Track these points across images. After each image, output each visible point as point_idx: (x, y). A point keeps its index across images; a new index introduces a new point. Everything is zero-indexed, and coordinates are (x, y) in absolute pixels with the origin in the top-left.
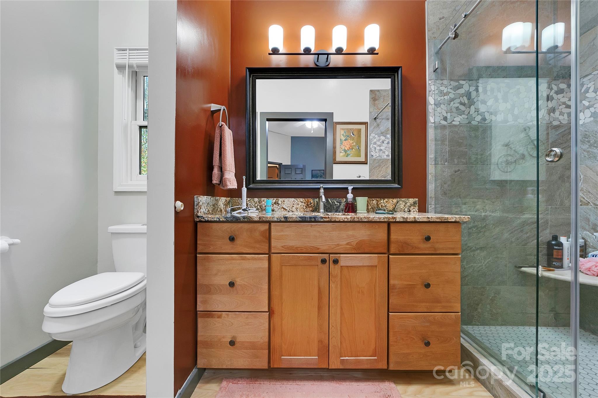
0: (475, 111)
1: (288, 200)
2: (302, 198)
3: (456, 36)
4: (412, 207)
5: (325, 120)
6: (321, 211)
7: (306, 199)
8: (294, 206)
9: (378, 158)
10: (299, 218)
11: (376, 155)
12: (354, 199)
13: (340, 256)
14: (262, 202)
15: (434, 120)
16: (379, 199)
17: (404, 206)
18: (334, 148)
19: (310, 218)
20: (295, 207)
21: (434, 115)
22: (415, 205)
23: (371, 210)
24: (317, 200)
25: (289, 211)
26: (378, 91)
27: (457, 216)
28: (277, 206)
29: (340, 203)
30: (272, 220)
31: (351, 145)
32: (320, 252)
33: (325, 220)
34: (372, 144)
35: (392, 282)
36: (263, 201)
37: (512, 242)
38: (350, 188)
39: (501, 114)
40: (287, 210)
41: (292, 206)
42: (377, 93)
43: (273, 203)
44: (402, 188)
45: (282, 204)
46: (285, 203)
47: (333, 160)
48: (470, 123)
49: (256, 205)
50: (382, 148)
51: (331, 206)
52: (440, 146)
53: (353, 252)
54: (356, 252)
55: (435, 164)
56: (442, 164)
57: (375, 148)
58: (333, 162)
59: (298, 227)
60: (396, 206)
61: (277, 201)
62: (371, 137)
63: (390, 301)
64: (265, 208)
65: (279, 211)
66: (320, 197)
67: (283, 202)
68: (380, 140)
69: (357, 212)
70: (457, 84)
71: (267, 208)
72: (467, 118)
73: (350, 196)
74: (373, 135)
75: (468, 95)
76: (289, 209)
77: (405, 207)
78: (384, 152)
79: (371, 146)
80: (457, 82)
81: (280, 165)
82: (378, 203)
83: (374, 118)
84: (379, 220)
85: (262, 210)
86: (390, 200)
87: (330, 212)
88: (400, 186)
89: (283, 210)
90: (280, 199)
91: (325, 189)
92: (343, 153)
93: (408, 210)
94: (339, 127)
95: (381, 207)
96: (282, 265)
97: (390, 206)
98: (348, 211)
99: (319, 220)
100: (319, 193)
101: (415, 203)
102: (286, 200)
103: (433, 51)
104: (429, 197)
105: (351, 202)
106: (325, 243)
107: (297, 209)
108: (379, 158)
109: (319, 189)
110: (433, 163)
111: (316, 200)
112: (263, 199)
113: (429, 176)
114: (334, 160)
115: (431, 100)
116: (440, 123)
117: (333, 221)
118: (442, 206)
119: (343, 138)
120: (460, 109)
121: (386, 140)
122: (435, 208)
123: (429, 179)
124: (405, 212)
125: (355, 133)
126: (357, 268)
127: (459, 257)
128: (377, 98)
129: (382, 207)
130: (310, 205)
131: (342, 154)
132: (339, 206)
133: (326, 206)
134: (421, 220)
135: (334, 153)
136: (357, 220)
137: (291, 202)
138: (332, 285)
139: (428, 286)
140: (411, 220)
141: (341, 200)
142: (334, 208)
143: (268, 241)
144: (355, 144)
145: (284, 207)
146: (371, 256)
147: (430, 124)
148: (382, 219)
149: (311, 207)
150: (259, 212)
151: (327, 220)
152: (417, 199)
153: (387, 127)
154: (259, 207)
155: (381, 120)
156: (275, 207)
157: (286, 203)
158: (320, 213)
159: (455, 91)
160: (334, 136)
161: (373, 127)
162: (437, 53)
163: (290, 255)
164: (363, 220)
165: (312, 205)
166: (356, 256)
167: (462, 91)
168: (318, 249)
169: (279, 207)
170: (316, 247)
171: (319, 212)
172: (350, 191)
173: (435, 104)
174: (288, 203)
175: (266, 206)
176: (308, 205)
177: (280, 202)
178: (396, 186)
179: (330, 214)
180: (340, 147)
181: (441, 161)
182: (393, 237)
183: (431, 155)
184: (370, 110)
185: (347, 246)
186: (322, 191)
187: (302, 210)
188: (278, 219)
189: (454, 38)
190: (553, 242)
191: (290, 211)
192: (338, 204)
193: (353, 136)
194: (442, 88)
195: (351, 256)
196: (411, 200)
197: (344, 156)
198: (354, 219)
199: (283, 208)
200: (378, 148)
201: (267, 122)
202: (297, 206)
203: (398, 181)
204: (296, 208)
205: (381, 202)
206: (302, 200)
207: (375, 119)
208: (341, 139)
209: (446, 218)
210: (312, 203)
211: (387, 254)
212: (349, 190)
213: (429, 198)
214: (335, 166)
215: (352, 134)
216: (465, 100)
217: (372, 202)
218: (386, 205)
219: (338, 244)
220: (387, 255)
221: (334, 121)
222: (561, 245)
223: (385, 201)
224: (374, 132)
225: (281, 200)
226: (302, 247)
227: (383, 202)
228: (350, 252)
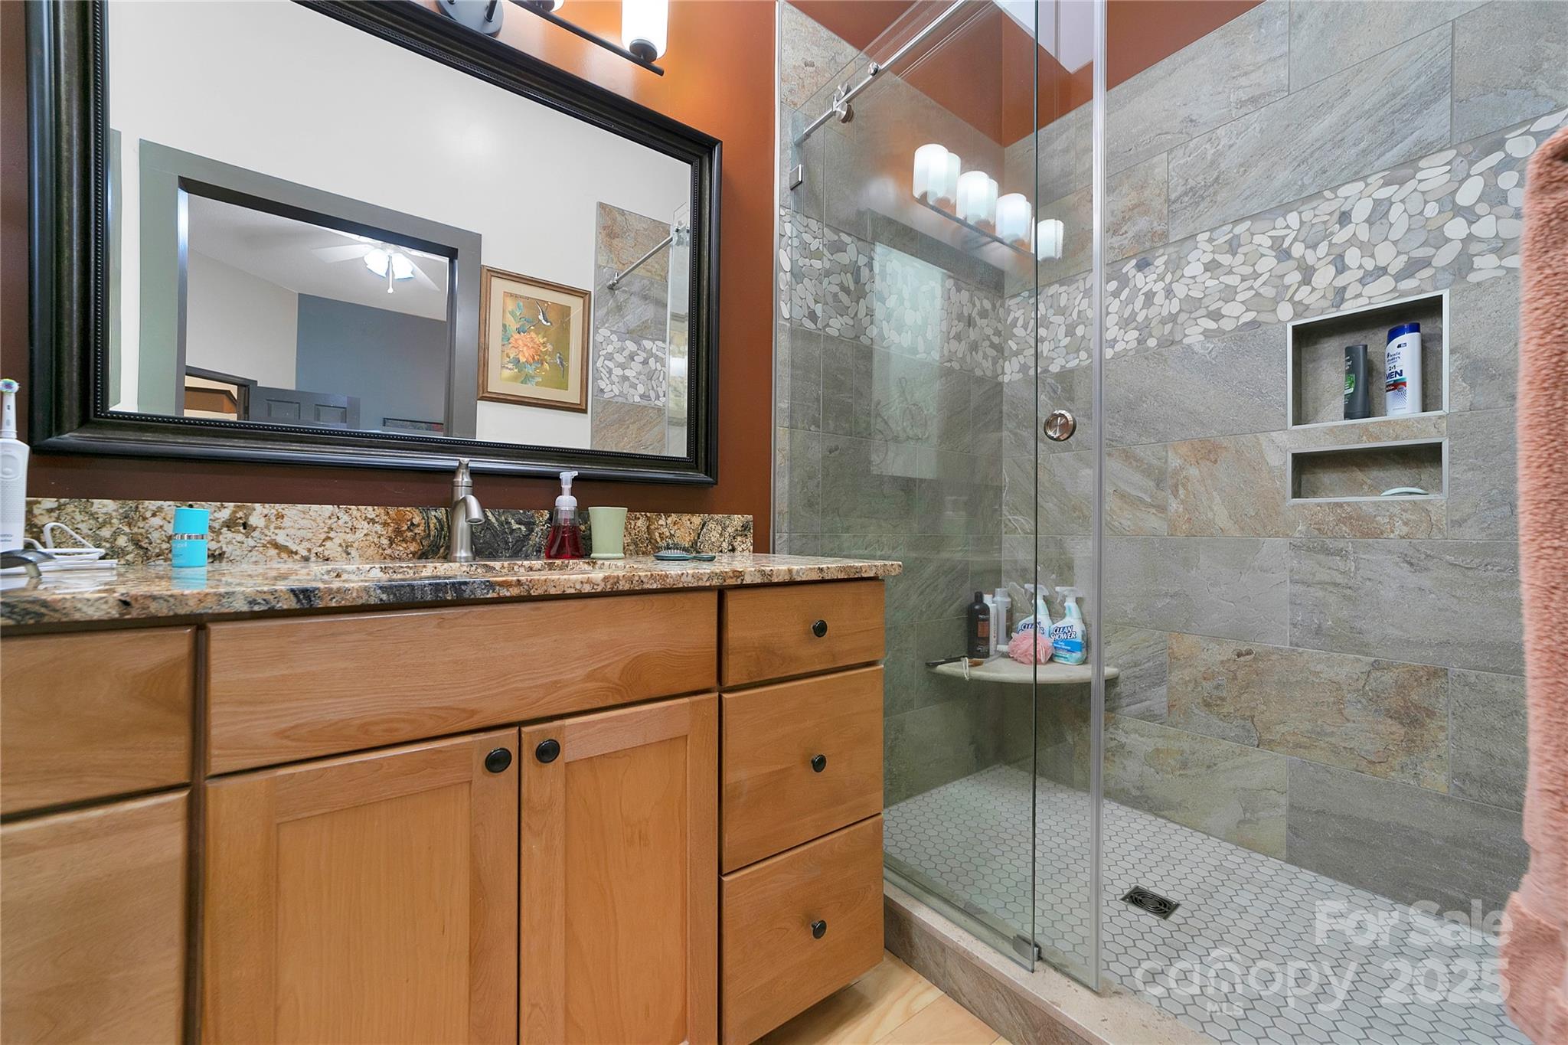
0: (867, 315)
1: (304, 513)
2: (373, 505)
3: (848, 118)
4: (739, 538)
5: (451, 254)
6: (458, 555)
7: (392, 511)
8: (332, 534)
9: (616, 399)
10: (379, 591)
11: (612, 391)
12: (582, 511)
13: (561, 728)
14: (145, 519)
15: (790, 314)
16: (653, 515)
17: (721, 534)
18: (483, 348)
19: (437, 588)
20: (337, 541)
21: (790, 299)
22: (746, 533)
23: (631, 548)
24: (441, 513)
25: (306, 559)
26: (622, 212)
27: (879, 563)
28: (240, 537)
29: (530, 525)
30: (216, 609)
31: (538, 352)
32: (481, 725)
33: (505, 593)
34: (602, 358)
35: (729, 778)
36: (154, 515)
37: (922, 613)
38: (567, 476)
39: (907, 333)
40: (296, 553)
41: (323, 536)
42: (619, 218)
43: (217, 525)
44: (716, 484)
45: (267, 527)
46: (287, 522)
47: (478, 388)
48: (857, 337)
49: (106, 533)
50: (628, 373)
51: (495, 535)
52: (800, 383)
53: (612, 702)
54: (620, 701)
55: (791, 427)
56: (804, 428)
57: (610, 372)
58: (478, 394)
59: (370, 634)
60: (699, 535)
61: (240, 514)
62: (599, 338)
63: (726, 838)
64: (165, 546)
65: (254, 559)
66: (452, 505)
67: (273, 518)
68: (624, 349)
69: (592, 555)
70: (836, 238)
71: (179, 546)
72: (853, 326)
73: (566, 502)
74: (604, 332)
75: (856, 272)
76: (309, 550)
77: (722, 539)
78: (634, 386)
79: (599, 364)
80: (835, 233)
81: (245, 385)
82: (652, 527)
83: (608, 284)
84: (695, 584)
85: (146, 556)
86: (685, 517)
87: (493, 556)
88: (711, 477)
89: (273, 552)
90: (257, 506)
91: (475, 474)
92: (510, 369)
93: (730, 547)
94: (498, 286)
95: (659, 540)
96: (278, 824)
97: (684, 537)
98: (558, 550)
99: (479, 594)
100: (453, 485)
101: (745, 527)
102: (293, 512)
103: (791, 137)
104: (777, 512)
105: (568, 524)
106: (503, 686)
107: (346, 549)
108: (620, 399)
109: (452, 472)
110: (786, 424)
111: (433, 513)
112: (152, 504)
113: (778, 458)
114: (481, 388)
115: (783, 258)
116: (802, 325)
117: (539, 596)
118: (804, 536)
119: (513, 325)
120: (841, 302)
121: (639, 352)
122: (790, 540)
123: (778, 463)
124: (721, 551)
125: (551, 316)
126: (624, 756)
127: (880, 669)
128: (617, 230)
129: (662, 539)
130: (410, 534)
131: (506, 373)
132: (527, 537)
133: (479, 538)
134: (804, 578)
135: (483, 365)
136: (627, 587)
137: (319, 520)
138: (531, 845)
139: (819, 764)
140: (780, 579)
141: (533, 516)
142: (507, 543)
143: (183, 722)
144: (549, 347)
145: (281, 539)
146: (670, 706)
147: (781, 322)
148: (705, 580)
149: (414, 539)
150: (128, 563)
151: (514, 591)
152: (750, 517)
153: (643, 320)
154: (122, 541)
155: (626, 296)
156: (228, 543)
157: (292, 524)
158: (458, 564)
159: (832, 255)
160: (483, 310)
161: (604, 310)
162: (799, 145)
163: (325, 768)
164: (646, 586)
165: (416, 531)
166: (621, 716)
167: (844, 258)
168: (473, 713)
169: (250, 542)
170: (462, 706)
171: (447, 557)
172: (567, 487)
173: (791, 271)
174: (302, 523)
175: (170, 538)
176: (398, 532)
177: (253, 521)
178: (701, 477)
179: (497, 565)
180: (503, 351)
181: (803, 421)
182: (733, 633)
183: (782, 402)
184: (596, 261)
185: (587, 685)
186: (463, 479)
187: (371, 551)
188: (253, 602)
189: (844, 120)
190: (977, 607)
191: (313, 559)
192: (523, 528)
193: (545, 323)
194: (807, 237)
195: (602, 721)
196: (738, 520)
197: (515, 379)
198: (615, 583)
199: (276, 545)
200: (618, 372)
201: (183, 197)
202: (350, 537)
203: (706, 465)
204: (340, 545)
205: (661, 522)
206: (370, 511)
207: (612, 288)
208: (504, 326)
209: (857, 568)
210: (418, 525)
211: (714, 692)
212: (564, 481)
213: (777, 515)
214: (483, 408)
215: (541, 317)
216: (849, 280)
217: (633, 523)
218: (672, 532)
219: (556, 682)
220: (717, 694)
221: (482, 263)
222: (985, 610)
223: (670, 520)
224: (607, 325)
225: (266, 512)
226: (391, 721)
227: (666, 524)
228: (601, 705)
